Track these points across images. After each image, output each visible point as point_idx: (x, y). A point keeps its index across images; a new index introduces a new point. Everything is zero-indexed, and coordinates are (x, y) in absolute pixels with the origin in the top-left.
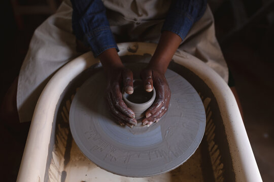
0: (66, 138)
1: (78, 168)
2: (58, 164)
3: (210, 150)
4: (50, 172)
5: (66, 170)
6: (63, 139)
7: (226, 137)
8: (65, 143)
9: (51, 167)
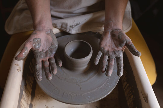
0: (32, 82)
1: (40, 101)
2: (27, 99)
3: (124, 88)
4: (21, 104)
5: (32, 103)
6: (30, 83)
7: (134, 78)
8: (32, 86)
9: (22, 100)
